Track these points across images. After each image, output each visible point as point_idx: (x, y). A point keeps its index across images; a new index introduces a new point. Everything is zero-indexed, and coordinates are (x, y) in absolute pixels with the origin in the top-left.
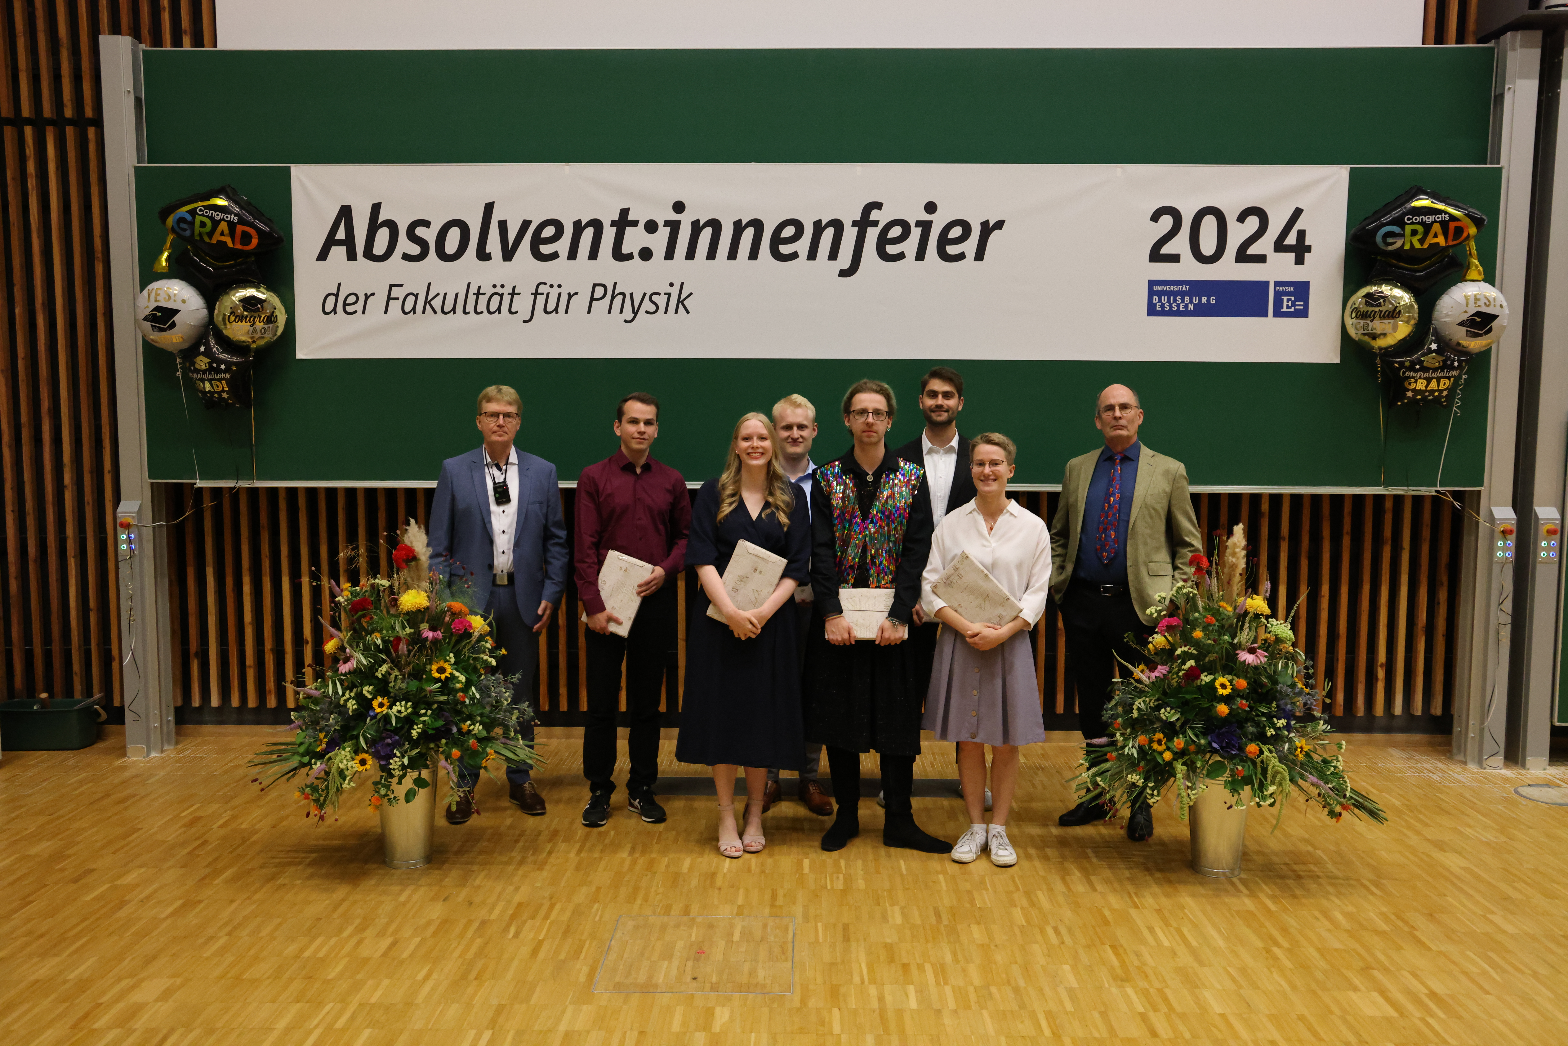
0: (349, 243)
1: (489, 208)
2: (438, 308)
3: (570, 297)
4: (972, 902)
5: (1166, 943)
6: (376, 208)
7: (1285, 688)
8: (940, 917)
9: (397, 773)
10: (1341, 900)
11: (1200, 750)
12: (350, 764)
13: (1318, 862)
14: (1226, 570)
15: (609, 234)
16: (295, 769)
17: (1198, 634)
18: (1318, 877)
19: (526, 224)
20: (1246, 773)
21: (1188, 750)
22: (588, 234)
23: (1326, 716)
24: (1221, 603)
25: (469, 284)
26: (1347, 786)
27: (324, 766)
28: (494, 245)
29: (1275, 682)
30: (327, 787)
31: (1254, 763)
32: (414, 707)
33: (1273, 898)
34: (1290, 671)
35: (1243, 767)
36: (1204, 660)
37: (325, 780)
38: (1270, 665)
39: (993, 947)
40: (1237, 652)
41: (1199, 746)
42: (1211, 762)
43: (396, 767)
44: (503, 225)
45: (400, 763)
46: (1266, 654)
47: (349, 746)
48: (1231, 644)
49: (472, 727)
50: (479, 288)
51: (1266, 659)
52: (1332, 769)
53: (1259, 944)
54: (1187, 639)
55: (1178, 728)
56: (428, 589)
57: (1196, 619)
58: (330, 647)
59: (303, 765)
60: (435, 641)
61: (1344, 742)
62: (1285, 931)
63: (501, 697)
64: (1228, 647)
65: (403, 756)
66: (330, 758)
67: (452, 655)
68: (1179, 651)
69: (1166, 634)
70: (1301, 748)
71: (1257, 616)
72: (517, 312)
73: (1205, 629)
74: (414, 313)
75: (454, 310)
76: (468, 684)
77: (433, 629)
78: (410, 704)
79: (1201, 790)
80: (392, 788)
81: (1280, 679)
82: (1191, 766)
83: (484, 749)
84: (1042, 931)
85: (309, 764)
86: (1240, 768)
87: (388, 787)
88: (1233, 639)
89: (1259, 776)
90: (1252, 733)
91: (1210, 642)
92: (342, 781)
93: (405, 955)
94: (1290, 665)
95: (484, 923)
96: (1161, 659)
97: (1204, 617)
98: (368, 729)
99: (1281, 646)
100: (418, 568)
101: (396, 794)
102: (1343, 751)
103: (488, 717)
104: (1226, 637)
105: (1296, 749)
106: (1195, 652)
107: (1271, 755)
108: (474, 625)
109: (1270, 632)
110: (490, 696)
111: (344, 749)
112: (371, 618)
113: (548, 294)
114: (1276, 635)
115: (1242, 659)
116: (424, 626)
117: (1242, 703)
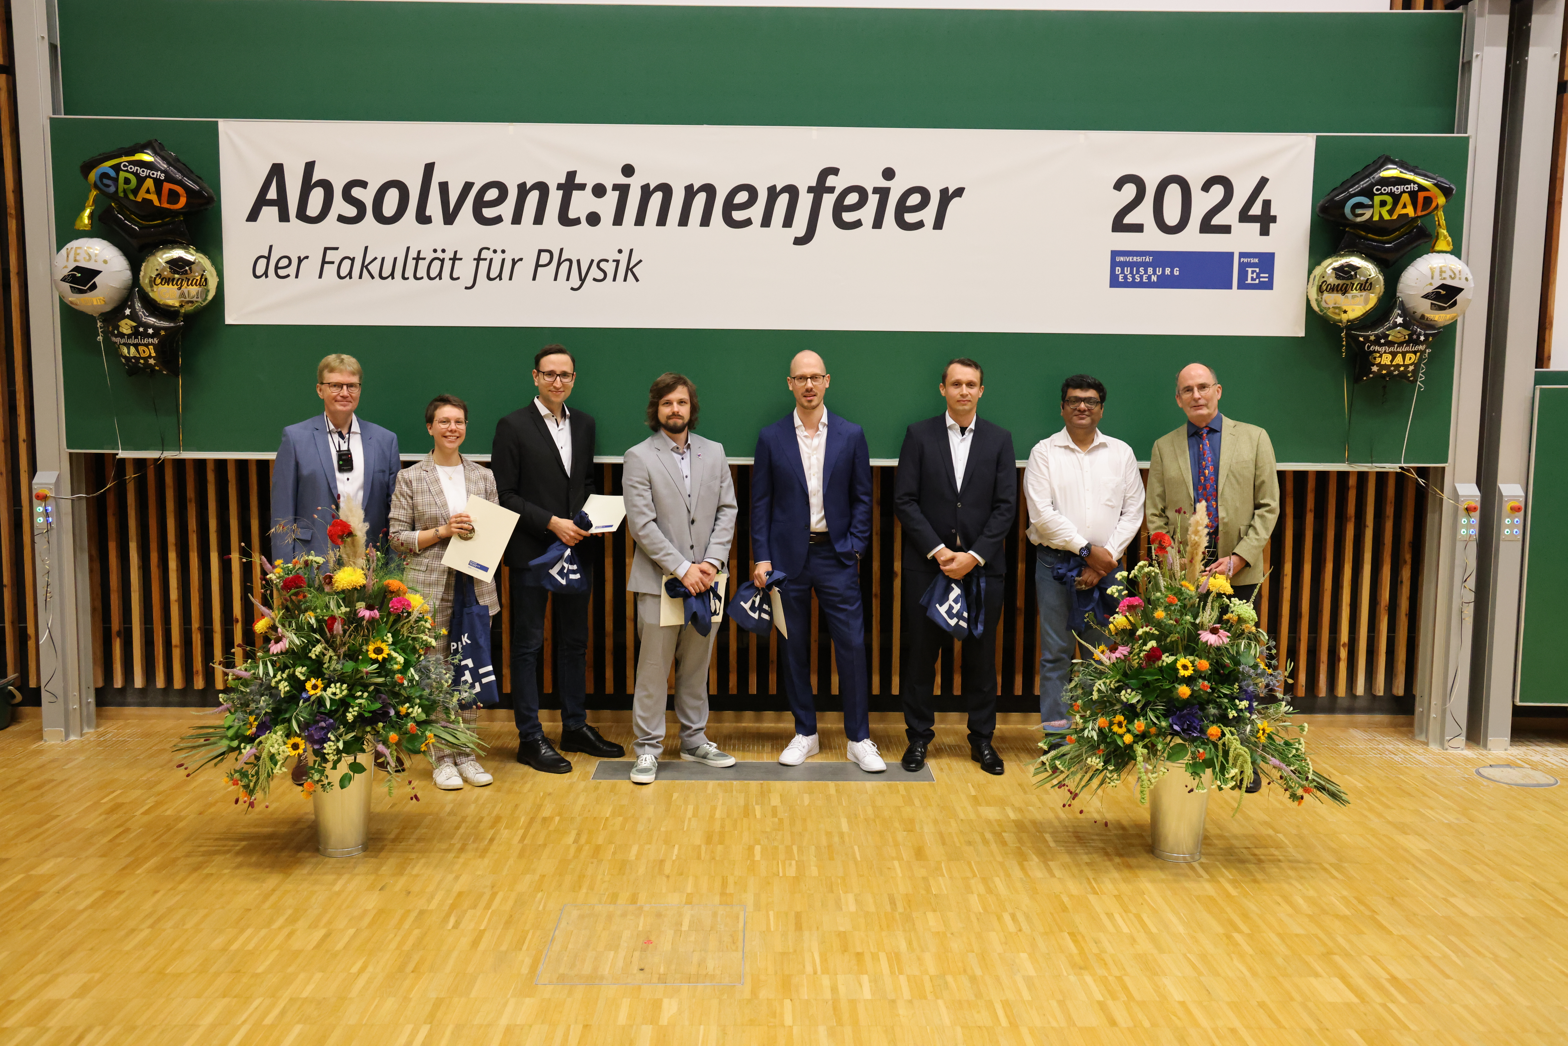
0: (281, 203)
1: (429, 169)
2: (376, 273)
3: (514, 262)
4: (928, 889)
5: (1125, 930)
6: (310, 167)
7: (1247, 669)
8: (895, 905)
9: (331, 757)
10: (1302, 884)
11: (1161, 733)
12: (281, 749)
13: (1279, 846)
14: (1188, 548)
15: (555, 198)
16: (223, 754)
17: (1160, 614)
18: (1279, 861)
19: (468, 186)
20: (1207, 756)
21: (1149, 732)
22: (533, 198)
23: (1288, 698)
24: (1183, 583)
25: (408, 248)
26: (1309, 769)
27: (254, 750)
28: (434, 207)
29: (1237, 663)
30: (257, 773)
31: (1215, 746)
32: (350, 689)
33: (1234, 883)
34: (1253, 652)
35: (1205, 749)
36: (1166, 640)
37: (255, 765)
38: (1232, 646)
39: (949, 935)
40: (1199, 632)
41: (1160, 728)
42: (1172, 744)
43: (330, 752)
44: (444, 187)
45: (335, 747)
46: (1229, 634)
47: (281, 730)
48: (1193, 624)
49: (410, 710)
50: (419, 252)
51: (1228, 640)
52: (1294, 751)
53: (1220, 930)
54: (1148, 619)
55: (1138, 710)
56: (364, 567)
57: (1158, 599)
58: (260, 626)
59: (232, 749)
60: (372, 621)
61: (1306, 725)
62: (1245, 916)
63: (441, 678)
64: (1190, 627)
65: (338, 740)
66: (260, 742)
67: (389, 635)
68: (1140, 632)
69: (1127, 614)
70: (1264, 730)
71: (1219, 595)
72: (458, 278)
73: (1167, 608)
74: (351, 278)
75: (392, 275)
76: (407, 665)
77: (370, 607)
78: (345, 686)
79: (1161, 773)
80: (326, 773)
81: (1243, 660)
82: (1152, 749)
83: (423, 733)
84: (999, 918)
85: (238, 748)
86: (1201, 750)
87: (322, 772)
88: (1195, 619)
89: (1221, 758)
90: (1214, 715)
91: (1171, 622)
92: (273, 766)
93: (339, 946)
94: (1253, 645)
95: (422, 913)
96: (1122, 640)
97: (1166, 596)
98: (302, 711)
99: (1244, 626)
100: (353, 544)
101: (329, 780)
102: (1305, 733)
103: (428, 699)
104: (1188, 617)
105: (1258, 732)
106: (1157, 632)
107: (1232, 738)
108: (413, 603)
109: (1232, 612)
110: (429, 678)
111: (275, 733)
112: (305, 597)
113: (491, 260)
114: (1238, 615)
115: (1204, 640)
116: (360, 605)
117: (1204, 685)
